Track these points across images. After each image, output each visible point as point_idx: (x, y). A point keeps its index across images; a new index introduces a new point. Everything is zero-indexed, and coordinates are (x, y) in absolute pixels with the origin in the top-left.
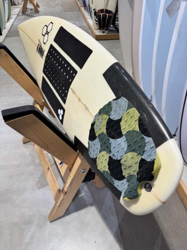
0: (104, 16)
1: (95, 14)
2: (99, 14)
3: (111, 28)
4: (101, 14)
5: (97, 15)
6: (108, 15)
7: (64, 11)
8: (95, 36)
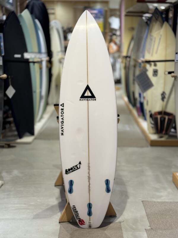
0: (162, 119)
1: (151, 116)
2: (156, 116)
3: (171, 134)
4: (159, 117)
5: (154, 117)
6: (167, 118)
8: (149, 142)
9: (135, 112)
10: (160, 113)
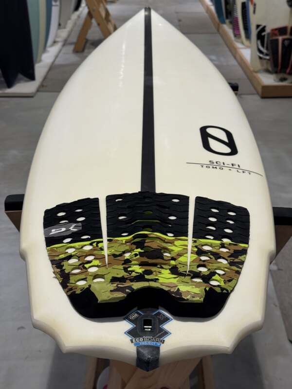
0: (286, 43)
2: (275, 38)
4: (280, 38)
5: (269, 39)
10: (282, 31)
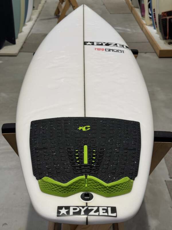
2: (165, 18)
7: (111, 14)
8: (158, 52)
9: (138, 11)
